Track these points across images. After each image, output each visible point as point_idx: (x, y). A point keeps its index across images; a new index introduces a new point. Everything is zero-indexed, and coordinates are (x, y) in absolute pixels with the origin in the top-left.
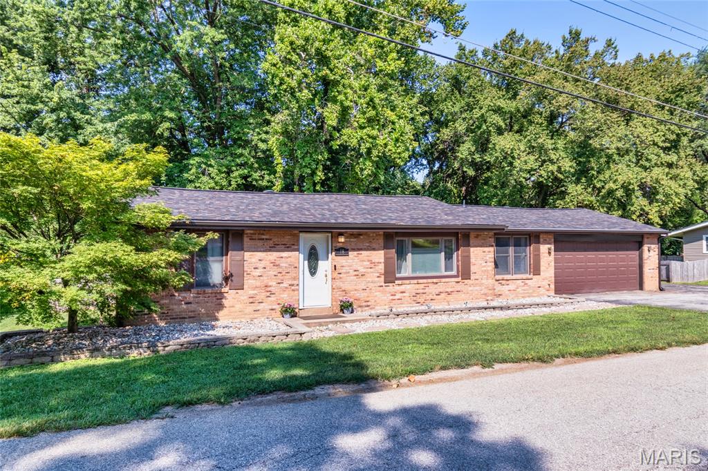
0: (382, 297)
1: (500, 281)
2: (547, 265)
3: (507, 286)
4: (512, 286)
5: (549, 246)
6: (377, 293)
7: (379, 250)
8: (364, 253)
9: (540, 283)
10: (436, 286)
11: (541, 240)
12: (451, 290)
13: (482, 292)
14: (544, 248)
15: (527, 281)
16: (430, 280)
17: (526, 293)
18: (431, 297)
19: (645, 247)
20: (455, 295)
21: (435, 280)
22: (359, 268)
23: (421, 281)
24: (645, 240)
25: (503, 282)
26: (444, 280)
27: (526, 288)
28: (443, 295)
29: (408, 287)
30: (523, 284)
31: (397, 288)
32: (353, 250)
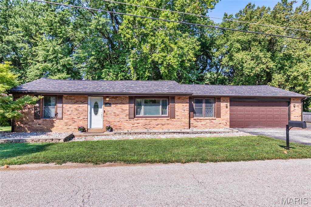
0: (127, 125)
1: (196, 120)
2: (225, 113)
3: (200, 123)
4: (203, 123)
5: (226, 103)
6: (125, 123)
7: (126, 104)
8: (119, 105)
9: (220, 122)
10: (156, 121)
11: (222, 100)
12: (164, 123)
13: (182, 125)
14: (223, 105)
15: (212, 121)
16: (152, 118)
17: (212, 126)
18: (153, 126)
19: (292, 105)
20: (166, 126)
21: (155, 118)
22: (116, 112)
23: (148, 119)
24: (292, 101)
25: (198, 120)
26: (160, 118)
27: (211, 124)
28: (159, 126)
29: (141, 121)
30: (210, 122)
31: (135, 121)
32: (113, 104)
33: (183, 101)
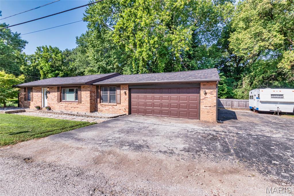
0: (57, 107)
2: (124, 100)
4: (107, 108)
5: (125, 91)
6: (56, 105)
7: (55, 92)
8: (53, 93)
9: (120, 108)
10: (71, 105)
11: (121, 88)
12: (75, 107)
13: (85, 109)
14: (123, 92)
15: (114, 106)
16: (69, 103)
17: (113, 112)
18: (69, 108)
19: (202, 92)
20: (76, 108)
21: (70, 103)
22: (52, 98)
23: (67, 103)
24: (202, 86)
25: (103, 106)
26: (73, 103)
27: (113, 109)
28: (73, 108)
29: (64, 104)
30: (112, 107)
31: (61, 104)
32: (51, 92)
33: (85, 89)
